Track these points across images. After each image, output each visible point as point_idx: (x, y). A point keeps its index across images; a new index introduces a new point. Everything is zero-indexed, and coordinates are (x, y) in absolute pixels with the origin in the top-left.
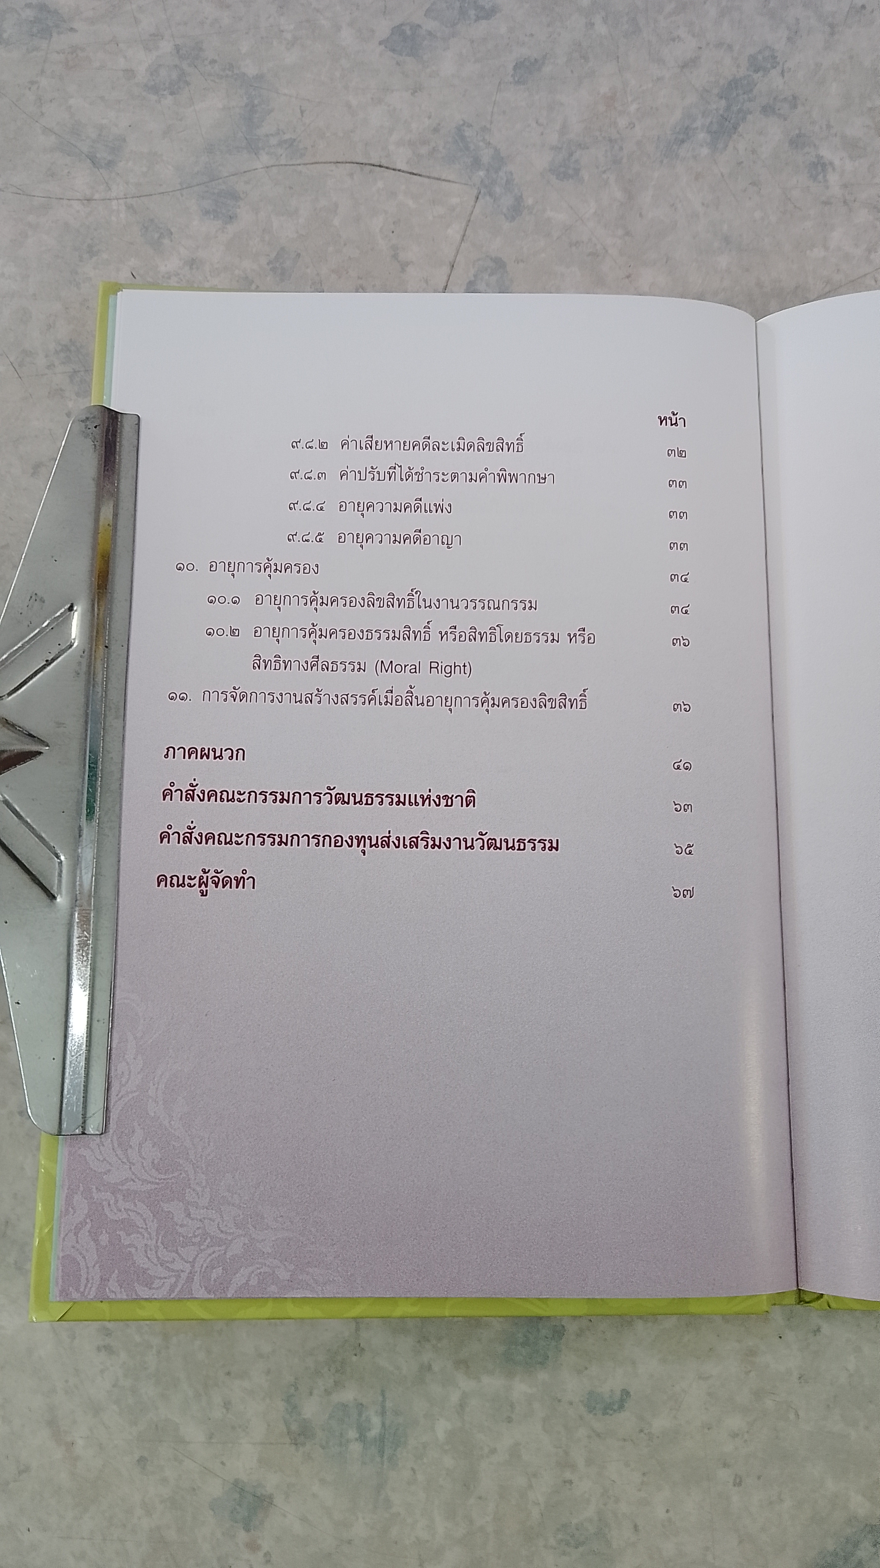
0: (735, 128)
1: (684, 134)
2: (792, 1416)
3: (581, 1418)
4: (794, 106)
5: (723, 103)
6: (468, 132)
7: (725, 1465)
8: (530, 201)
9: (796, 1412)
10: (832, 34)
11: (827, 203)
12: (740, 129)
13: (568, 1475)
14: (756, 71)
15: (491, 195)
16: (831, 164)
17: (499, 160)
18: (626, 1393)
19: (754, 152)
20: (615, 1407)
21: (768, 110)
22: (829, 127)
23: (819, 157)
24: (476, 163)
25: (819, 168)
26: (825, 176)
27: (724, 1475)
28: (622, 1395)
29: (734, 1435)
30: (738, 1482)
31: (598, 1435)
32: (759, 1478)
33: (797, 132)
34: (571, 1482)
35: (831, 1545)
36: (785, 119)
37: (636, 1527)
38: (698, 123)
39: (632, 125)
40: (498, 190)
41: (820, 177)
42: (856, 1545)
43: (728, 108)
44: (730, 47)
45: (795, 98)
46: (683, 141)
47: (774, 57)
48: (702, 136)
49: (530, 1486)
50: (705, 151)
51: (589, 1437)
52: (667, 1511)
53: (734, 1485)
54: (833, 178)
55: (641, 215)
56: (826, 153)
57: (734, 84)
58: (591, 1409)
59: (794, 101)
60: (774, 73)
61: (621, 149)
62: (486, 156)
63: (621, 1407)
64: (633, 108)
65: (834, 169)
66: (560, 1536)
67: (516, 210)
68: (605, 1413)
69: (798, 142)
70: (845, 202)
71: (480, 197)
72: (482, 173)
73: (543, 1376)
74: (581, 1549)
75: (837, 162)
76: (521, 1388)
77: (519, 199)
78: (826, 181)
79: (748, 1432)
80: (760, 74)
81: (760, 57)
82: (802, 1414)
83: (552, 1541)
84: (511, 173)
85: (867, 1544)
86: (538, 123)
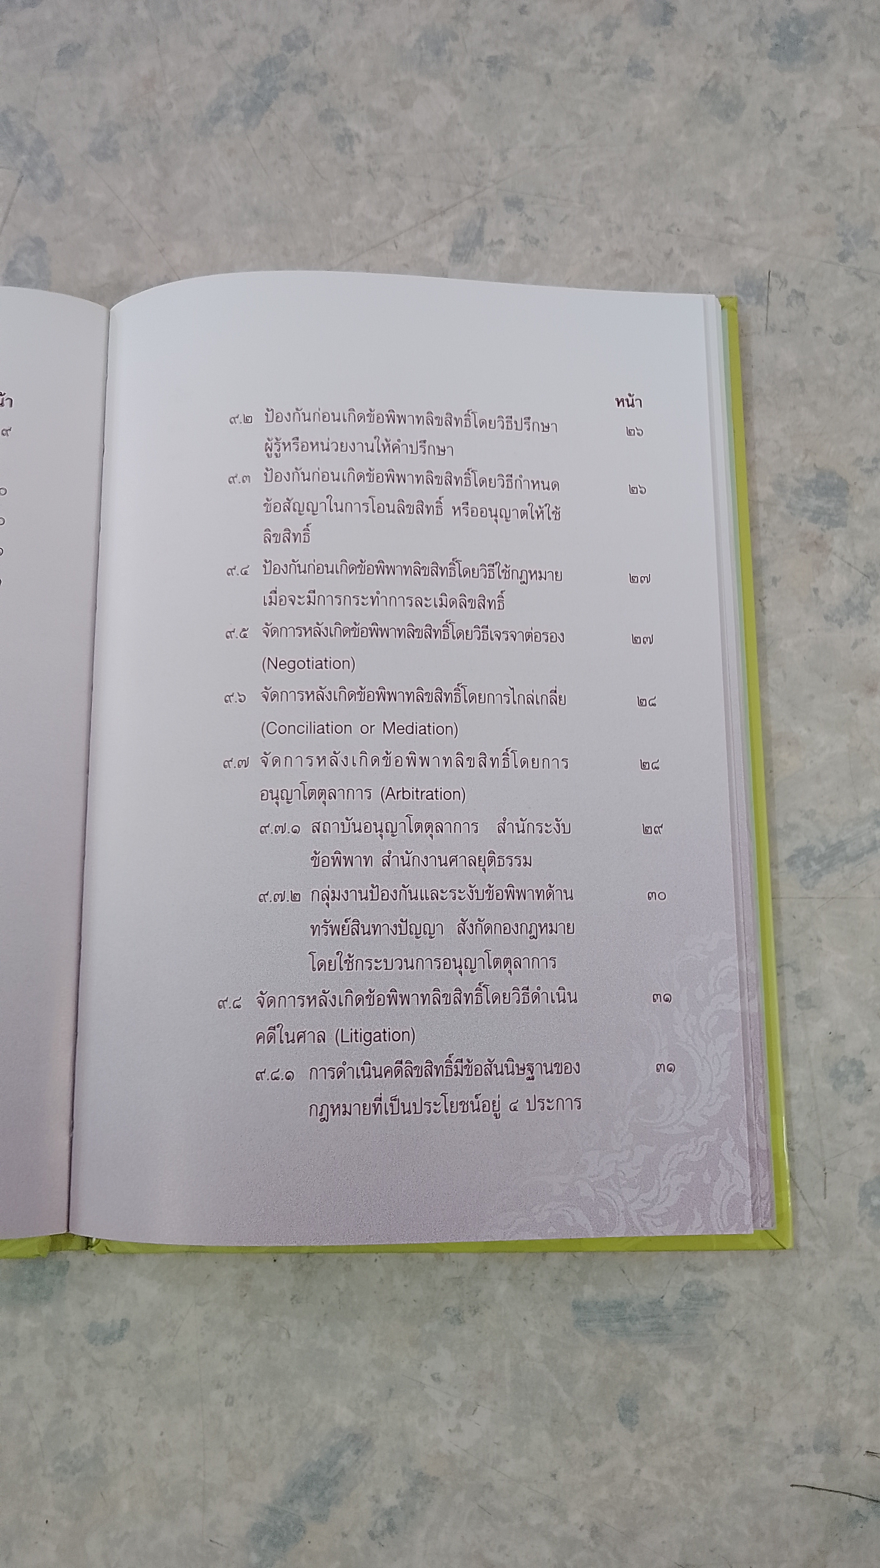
0: (268, 105)
1: (219, 113)
2: (284, 1336)
3: (82, 1348)
4: (324, 82)
5: (257, 82)
6: (13, 118)
7: (219, 1386)
8: (70, 182)
9: (288, 1332)
10: (362, 13)
11: (352, 173)
12: (273, 106)
13: (68, 1404)
14: (289, 50)
15: (33, 177)
16: (358, 135)
17: (42, 143)
18: (125, 1323)
19: (284, 126)
20: (116, 1336)
21: (299, 87)
22: (356, 100)
23: (346, 130)
24: (20, 147)
25: (346, 140)
26: (351, 148)
27: (217, 1396)
28: (122, 1325)
29: (228, 1358)
30: (230, 1401)
31: (98, 1365)
32: (250, 1397)
33: (326, 107)
34: (70, 1411)
35: (315, 1456)
36: (315, 95)
37: (131, 1451)
38: (233, 102)
39: (170, 105)
40: (39, 172)
41: (347, 149)
42: (339, 1454)
43: (262, 86)
44: (265, 28)
45: (325, 74)
46: (217, 120)
47: (306, 36)
48: (236, 113)
49: (32, 1418)
50: (238, 128)
51: (90, 1367)
52: (162, 1434)
53: (226, 1405)
54: (359, 149)
55: (175, 192)
56: (353, 125)
57: (268, 63)
58: (92, 1340)
59: (324, 78)
60: (306, 51)
61: (159, 128)
62: (29, 140)
63: (121, 1337)
64: (171, 89)
65: (360, 141)
66: (58, 1464)
67: (58, 190)
68: (105, 1342)
69: (327, 116)
70: (370, 172)
71: (23, 181)
72: (24, 157)
73: (47, 1310)
74: (77, 1475)
75: (363, 134)
76: (26, 1323)
77: (59, 181)
78: (352, 152)
79: (241, 1354)
80: (293, 53)
81: (293, 37)
82: (293, 1333)
83: (50, 1470)
84: (53, 155)
85: (349, 1453)
86: (80, 107)
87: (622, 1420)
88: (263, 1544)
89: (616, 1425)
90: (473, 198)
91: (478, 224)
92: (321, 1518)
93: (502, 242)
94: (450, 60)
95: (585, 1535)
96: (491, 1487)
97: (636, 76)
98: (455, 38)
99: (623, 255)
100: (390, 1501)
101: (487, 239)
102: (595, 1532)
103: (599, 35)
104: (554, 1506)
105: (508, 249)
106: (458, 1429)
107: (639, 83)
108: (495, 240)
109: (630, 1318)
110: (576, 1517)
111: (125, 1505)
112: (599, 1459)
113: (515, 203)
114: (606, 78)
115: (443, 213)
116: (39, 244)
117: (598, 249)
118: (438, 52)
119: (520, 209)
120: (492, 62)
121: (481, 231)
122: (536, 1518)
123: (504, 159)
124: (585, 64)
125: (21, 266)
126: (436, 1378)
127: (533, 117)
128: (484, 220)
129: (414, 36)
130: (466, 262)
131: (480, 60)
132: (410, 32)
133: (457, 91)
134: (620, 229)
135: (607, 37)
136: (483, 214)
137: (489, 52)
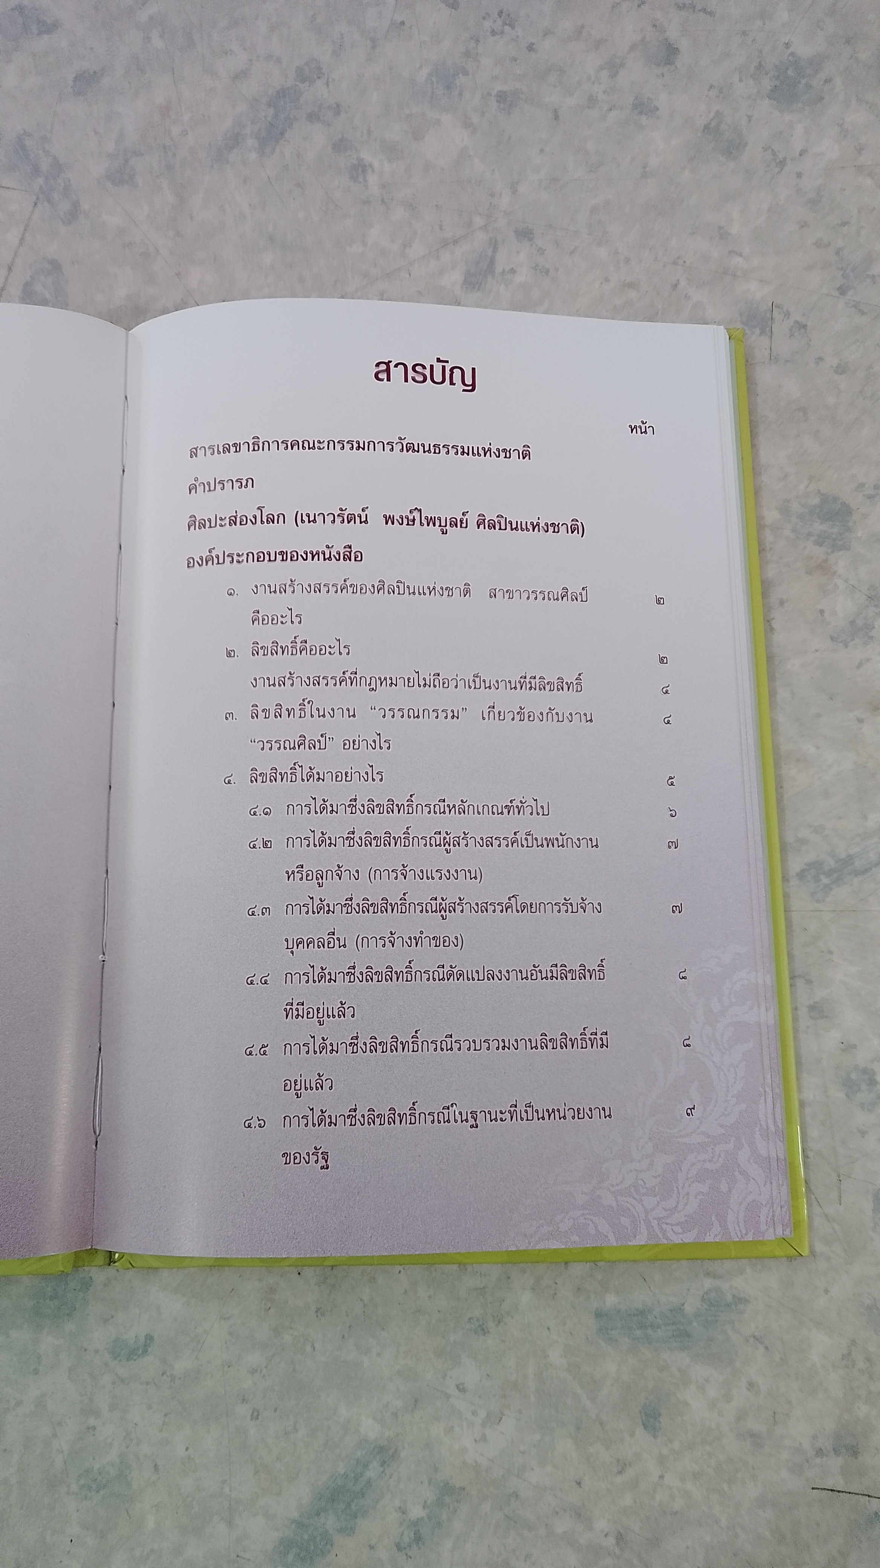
0: (282, 134)
1: (234, 140)
2: (308, 1348)
3: (106, 1364)
4: (338, 114)
5: (271, 111)
6: (28, 142)
7: (244, 1401)
8: (86, 207)
9: (313, 1345)
10: (374, 47)
11: (367, 202)
12: (287, 135)
13: (92, 1421)
14: (303, 81)
15: (49, 201)
16: (371, 165)
17: (58, 167)
18: (149, 1338)
19: (299, 156)
20: (140, 1352)
21: (312, 117)
22: (369, 132)
23: (360, 160)
24: (36, 171)
25: (360, 170)
26: (365, 178)
27: (243, 1410)
28: (146, 1342)
29: (253, 1371)
30: (256, 1415)
31: (122, 1381)
32: (276, 1410)
33: (340, 137)
34: (94, 1428)
35: (341, 1469)
36: (329, 125)
37: (156, 1467)
38: (248, 131)
39: (185, 133)
40: (56, 196)
41: (361, 179)
42: (366, 1466)
43: (276, 116)
44: (279, 60)
45: (338, 106)
46: (232, 148)
47: (319, 68)
48: (251, 142)
49: (55, 1435)
50: (253, 156)
51: (114, 1383)
52: (187, 1449)
53: (252, 1420)
54: (372, 179)
55: (192, 218)
56: (366, 156)
57: (282, 93)
58: (116, 1356)
59: (337, 109)
60: (319, 83)
61: (174, 155)
62: (45, 165)
63: (145, 1351)
64: (186, 117)
65: (373, 171)
66: (82, 1482)
67: (74, 214)
68: (129, 1358)
69: (340, 145)
70: (383, 201)
71: (39, 204)
72: (41, 181)
73: (70, 1326)
74: (102, 1492)
75: (376, 164)
76: (48, 1342)
77: (76, 205)
78: (365, 181)
79: (266, 1367)
80: (307, 84)
81: (306, 69)
82: (318, 1346)
83: (74, 1488)
84: (69, 180)
85: (375, 1465)
86: (96, 133)
87: (645, 1427)
88: (290, 1557)
89: (640, 1432)
90: (484, 228)
91: (490, 254)
92: (348, 1530)
93: (513, 271)
94: (461, 94)
95: (611, 1541)
96: (516, 1495)
97: (641, 113)
98: (466, 73)
99: (631, 285)
100: (417, 1512)
101: (499, 269)
102: (620, 1538)
103: (605, 74)
104: (579, 1514)
105: (520, 278)
106: (484, 1439)
107: (644, 120)
108: (507, 269)
109: (652, 1326)
110: (601, 1525)
111: (151, 1522)
112: (622, 1466)
113: (525, 234)
114: (613, 114)
115: (455, 242)
116: (55, 266)
117: (607, 280)
118: (449, 87)
119: (530, 239)
120: (502, 97)
121: (492, 261)
122: (561, 1526)
123: (514, 192)
124: (592, 101)
125: (38, 288)
126: (461, 1388)
127: (542, 151)
128: (495, 250)
129: (425, 71)
130: (479, 290)
131: (489, 94)
132: (421, 67)
133: (467, 124)
134: (627, 260)
135: (613, 76)
136: (494, 245)
137: (498, 87)
